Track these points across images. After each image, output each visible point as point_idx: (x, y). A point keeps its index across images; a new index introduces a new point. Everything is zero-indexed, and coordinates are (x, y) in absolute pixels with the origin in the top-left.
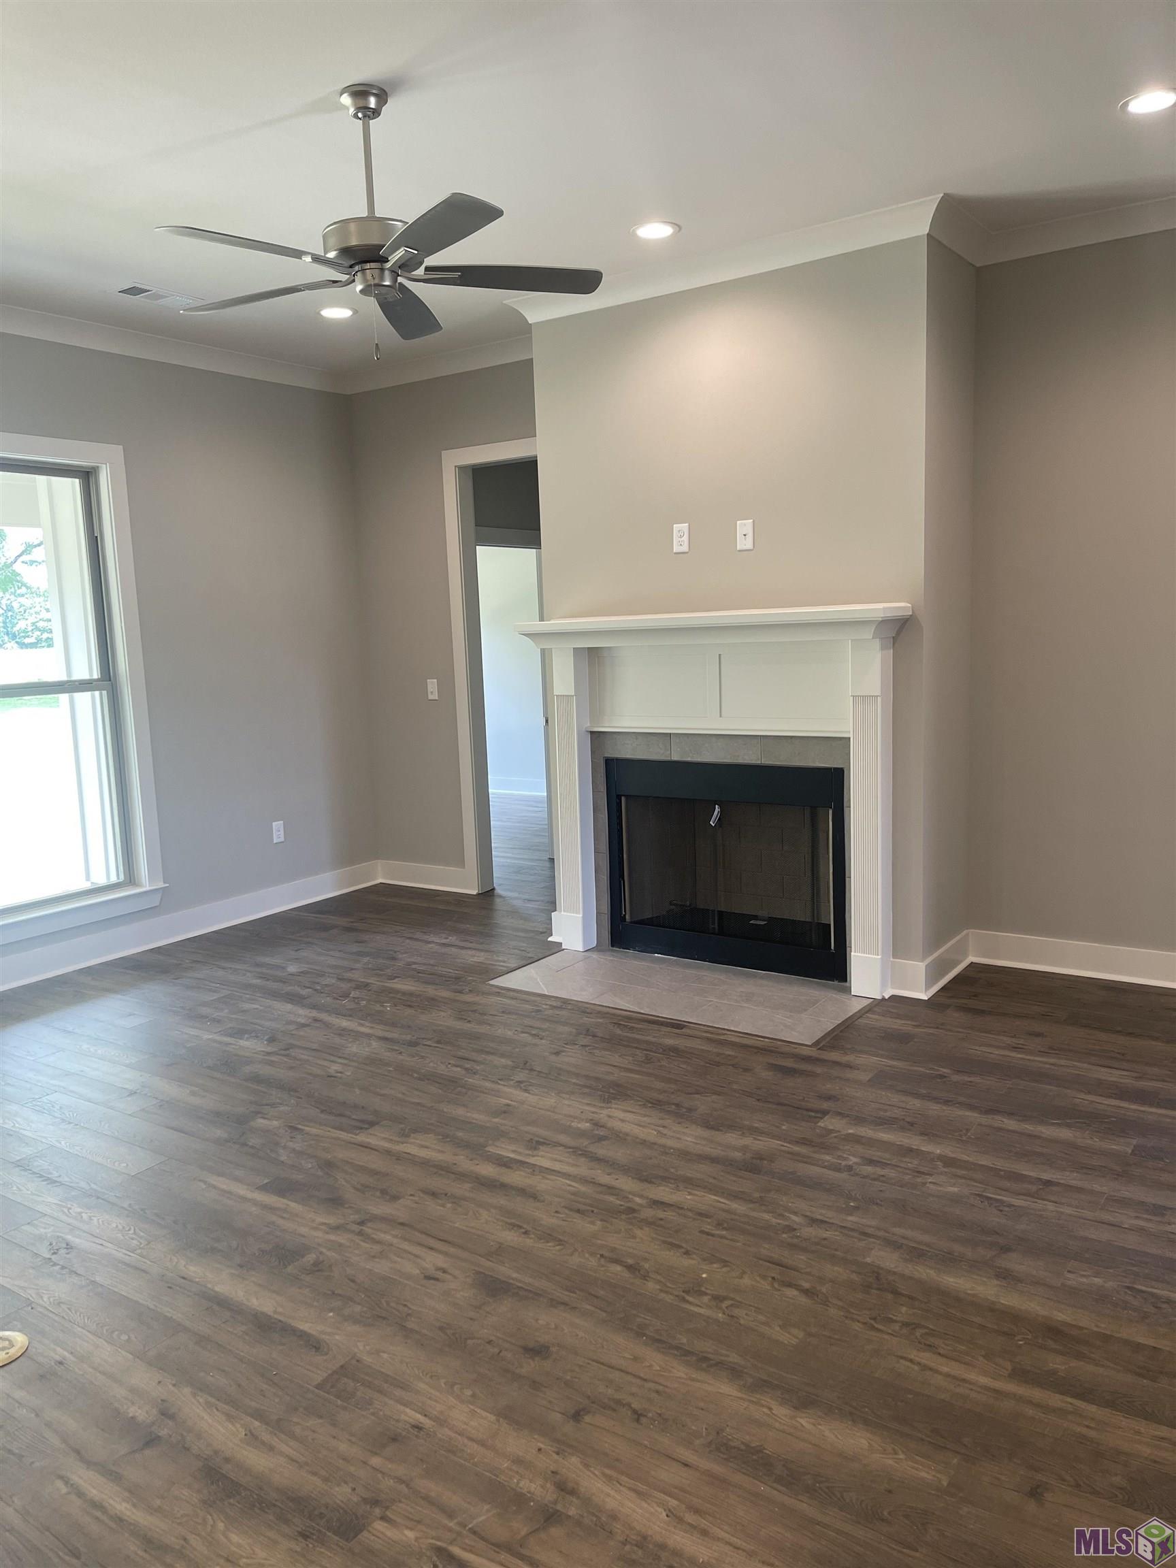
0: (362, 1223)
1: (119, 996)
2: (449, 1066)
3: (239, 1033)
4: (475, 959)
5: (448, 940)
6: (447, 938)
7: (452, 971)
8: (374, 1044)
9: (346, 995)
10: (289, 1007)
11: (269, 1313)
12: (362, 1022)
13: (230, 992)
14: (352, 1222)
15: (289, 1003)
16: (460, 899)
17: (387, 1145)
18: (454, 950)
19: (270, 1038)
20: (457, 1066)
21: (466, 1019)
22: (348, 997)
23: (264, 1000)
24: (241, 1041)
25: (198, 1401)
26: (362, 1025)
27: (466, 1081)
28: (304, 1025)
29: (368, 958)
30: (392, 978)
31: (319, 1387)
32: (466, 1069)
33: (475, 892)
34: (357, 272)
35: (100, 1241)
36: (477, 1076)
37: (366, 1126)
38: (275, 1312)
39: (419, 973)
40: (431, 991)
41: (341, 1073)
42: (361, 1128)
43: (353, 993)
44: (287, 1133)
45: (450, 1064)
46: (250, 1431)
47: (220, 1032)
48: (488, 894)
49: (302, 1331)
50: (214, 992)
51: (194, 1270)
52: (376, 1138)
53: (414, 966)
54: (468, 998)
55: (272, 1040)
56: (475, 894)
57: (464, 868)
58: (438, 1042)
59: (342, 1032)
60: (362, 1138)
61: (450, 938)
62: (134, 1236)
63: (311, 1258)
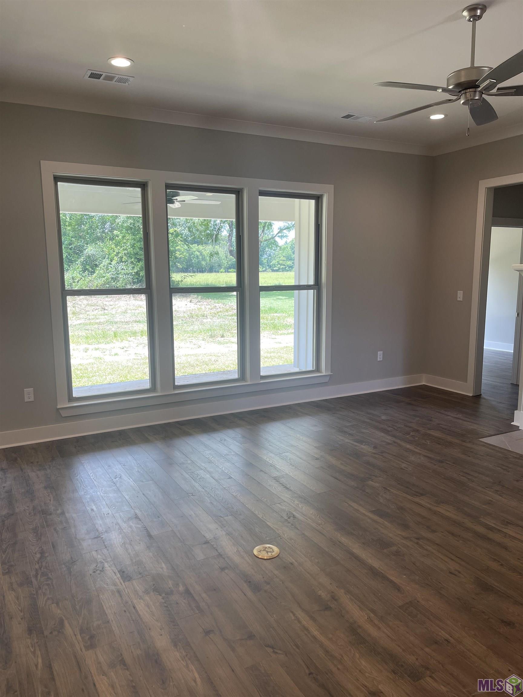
0: (418, 539)
1: (311, 417)
2: (459, 475)
3: (361, 442)
4: (472, 427)
5: (457, 416)
6: (457, 415)
7: (460, 431)
8: (422, 458)
9: (409, 434)
10: (383, 434)
11: (377, 568)
12: (416, 447)
13: (356, 423)
14: (413, 537)
15: (382, 432)
16: (464, 397)
17: (429, 506)
18: (460, 421)
19: (374, 446)
20: (463, 476)
21: (468, 455)
22: (410, 434)
23: (372, 429)
24: (362, 446)
25: (347, 597)
26: (416, 448)
27: (469, 484)
28: (389, 444)
29: (418, 418)
30: (429, 429)
31: (400, 607)
32: (468, 479)
33: (471, 395)
34: (462, 94)
35: (306, 518)
36: (474, 483)
37: (419, 495)
38: (379, 568)
39: (443, 429)
40: (449, 438)
41: (406, 468)
42: (417, 496)
43: (411, 433)
44: (383, 490)
45: (459, 474)
46: (369, 617)
47: (353, 439)
48: (478, 397)
49: (392, 580)
50: (350, 422)
51: (344, 540)
52: (424, 501)
53: (441, 426)
54: (469, 445)
55: (375, 447)
56: (471, 396)
57: (466, 382)
58: (454, 463)
59: (407, 450)
60: (417, 500)
61: (459, 415)
62: (319, 519)
63: (394, 548)
